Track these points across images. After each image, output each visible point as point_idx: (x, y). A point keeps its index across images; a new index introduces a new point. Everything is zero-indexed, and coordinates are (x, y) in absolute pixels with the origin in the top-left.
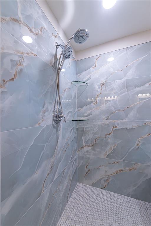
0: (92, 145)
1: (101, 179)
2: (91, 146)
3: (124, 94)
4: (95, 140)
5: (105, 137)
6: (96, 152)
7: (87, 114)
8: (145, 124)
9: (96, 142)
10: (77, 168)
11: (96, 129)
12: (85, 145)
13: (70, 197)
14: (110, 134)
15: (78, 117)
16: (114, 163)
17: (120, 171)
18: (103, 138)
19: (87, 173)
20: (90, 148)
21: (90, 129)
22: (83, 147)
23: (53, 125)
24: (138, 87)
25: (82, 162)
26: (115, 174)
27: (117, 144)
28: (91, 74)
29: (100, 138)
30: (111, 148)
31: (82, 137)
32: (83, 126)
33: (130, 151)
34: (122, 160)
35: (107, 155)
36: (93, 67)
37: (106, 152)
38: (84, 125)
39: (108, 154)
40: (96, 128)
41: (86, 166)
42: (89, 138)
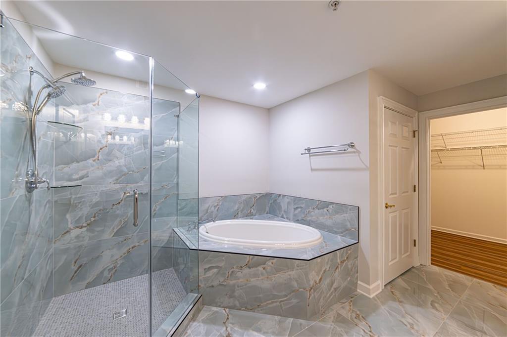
0: (88, 225)
1: (104, 270)
2: (85, 226)
3: (140, 151)
4: (93, 216)
5: (112, 209)
6: (96, 233)
7: (80, 175)
8: (163, 187)
9: (97, 218)
10: (52, 272)
11: (95, 199)
12: (72, 228)
13: (42, 315)
14: (119, 203)
15: (56, 181)
16: (125, 240)
17: (133, 248)
18: (108, 210)
19: (75, 272)
20: (84, 229)
21: (83, 200)
22: (68, 232)
23: (25, 195)
24: (157, 146)
25: (65, 257)
26: (125, 255)
27: (129, 215)
28: (89, 113)
29: (103, 210)
30: (121, 221)
31: (65, 215)
32: (70, 197)
33: (145, 220)
34: (135, 234)
35: (114, 233)
36: (94, 103)
37: (114, 229)
38: (71, 194)
39: (115, 231)
40: (97, 197)
41: (73, 262)
42: (83, 214)
